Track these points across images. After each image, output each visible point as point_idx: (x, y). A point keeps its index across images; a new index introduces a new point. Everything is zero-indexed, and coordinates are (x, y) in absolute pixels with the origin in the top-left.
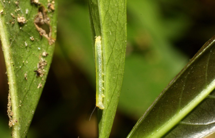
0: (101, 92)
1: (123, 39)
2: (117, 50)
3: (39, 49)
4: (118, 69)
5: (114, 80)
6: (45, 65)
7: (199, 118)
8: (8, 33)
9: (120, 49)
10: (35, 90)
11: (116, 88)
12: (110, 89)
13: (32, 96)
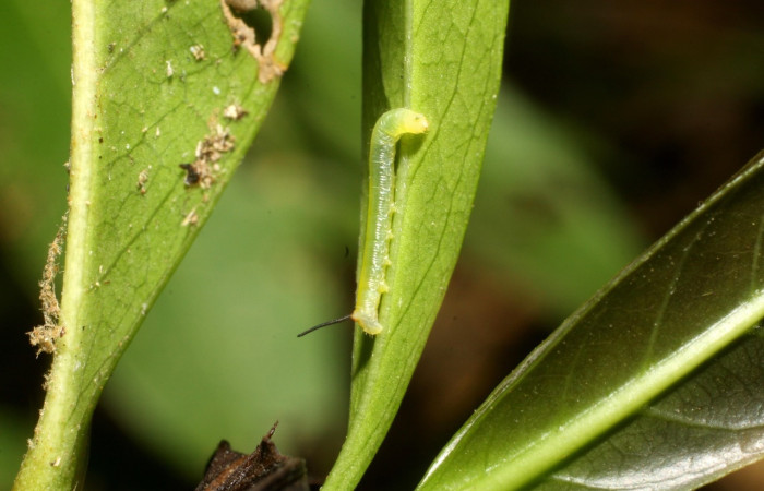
0: (379, 272)
1: (483, 90)
2: (456, 126)
3: (216, 90)
4: (452, 195)
5: (431, 233)
6: (227, 149)
7: (712, 404)
8: (107, 24)
9: (469, 125)
10: (166, 233)
11: (434, 260)
12: (415, 261)
13: (152, 255)
